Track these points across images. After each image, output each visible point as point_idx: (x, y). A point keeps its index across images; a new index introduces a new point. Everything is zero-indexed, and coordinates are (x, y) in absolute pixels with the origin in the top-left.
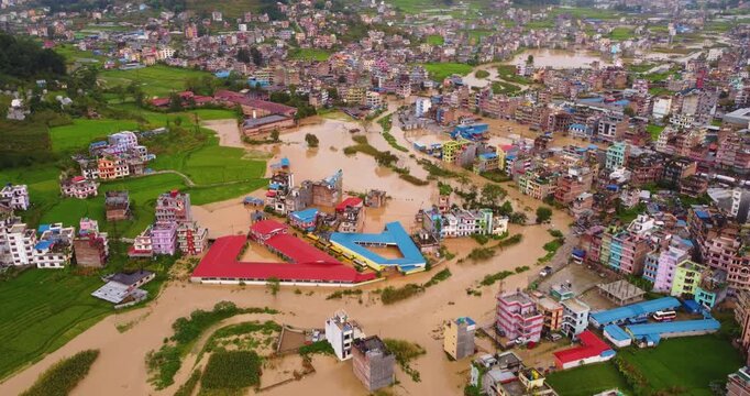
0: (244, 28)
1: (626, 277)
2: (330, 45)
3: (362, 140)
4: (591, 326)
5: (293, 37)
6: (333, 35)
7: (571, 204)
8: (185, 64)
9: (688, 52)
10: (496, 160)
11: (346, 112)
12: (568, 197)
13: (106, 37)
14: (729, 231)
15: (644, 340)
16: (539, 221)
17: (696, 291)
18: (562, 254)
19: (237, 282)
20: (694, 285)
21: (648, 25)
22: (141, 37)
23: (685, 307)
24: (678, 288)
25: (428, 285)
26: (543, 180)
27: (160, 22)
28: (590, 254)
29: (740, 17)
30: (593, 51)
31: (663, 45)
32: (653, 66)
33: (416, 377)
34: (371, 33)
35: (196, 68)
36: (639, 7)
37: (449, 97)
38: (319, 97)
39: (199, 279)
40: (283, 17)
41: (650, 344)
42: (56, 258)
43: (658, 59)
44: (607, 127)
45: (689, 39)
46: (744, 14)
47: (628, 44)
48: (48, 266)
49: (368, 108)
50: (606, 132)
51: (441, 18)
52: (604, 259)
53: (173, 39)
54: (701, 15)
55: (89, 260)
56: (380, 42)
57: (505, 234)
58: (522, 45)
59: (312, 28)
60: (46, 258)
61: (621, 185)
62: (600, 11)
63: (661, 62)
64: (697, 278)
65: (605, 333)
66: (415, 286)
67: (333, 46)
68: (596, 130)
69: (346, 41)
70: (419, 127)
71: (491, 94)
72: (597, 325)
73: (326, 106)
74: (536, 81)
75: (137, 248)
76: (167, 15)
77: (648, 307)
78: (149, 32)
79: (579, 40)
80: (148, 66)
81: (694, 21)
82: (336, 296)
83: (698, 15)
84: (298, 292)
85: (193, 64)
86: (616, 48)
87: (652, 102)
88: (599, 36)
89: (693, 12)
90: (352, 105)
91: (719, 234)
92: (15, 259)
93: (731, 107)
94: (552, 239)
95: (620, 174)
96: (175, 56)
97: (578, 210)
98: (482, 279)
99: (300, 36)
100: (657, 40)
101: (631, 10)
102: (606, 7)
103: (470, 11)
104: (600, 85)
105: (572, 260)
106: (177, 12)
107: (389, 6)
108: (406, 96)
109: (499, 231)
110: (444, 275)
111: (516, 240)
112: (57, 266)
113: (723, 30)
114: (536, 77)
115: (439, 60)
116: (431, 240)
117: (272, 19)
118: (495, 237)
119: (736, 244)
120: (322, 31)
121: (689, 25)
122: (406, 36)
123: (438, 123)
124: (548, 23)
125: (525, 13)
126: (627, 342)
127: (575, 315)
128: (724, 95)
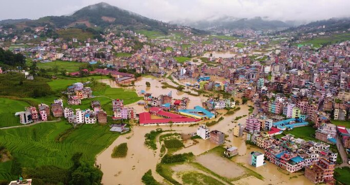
0: (88, 45)
1: (278, 115)
2: (130, 51)
3: (165, 84)
4: (273, 126)
5: (113, 48)
6: (130, 47)
7: (252, 98)
8: (71, 59)
9: (267, 51)
10: (220, 87)
11: (152, 75)
12: (250, 96)
13: (24, 49)
14: (304, 99)
15: (289, 128)
16: (243, 103)
17: (299, 116)
18: (255, 111)
19: (156, 125)
20: (299, 114)
21: (249, 42)
22: (41, 49)
23: (297, 120)
24: (294, 116)
25: (219, 121)
26: (240, 91)
27: (48, 43)
28: (265, 110)
29: (282, 38)
30: (232, 52)
31: (257, 49)
32: (257, 56)
33: (229, 141)
34: (145, 46)
35: (77, 61)
36: (243, 35)
37: (190, 68)
38: (140, 70)
39: (142, 124)
40: (104, 40)
41: (291, 129)
42: (93, 120)
43: (258, 54)
44: (253, 75)
45: (266, 46)
46: (283, 37)
47: (245, 49)
48: (89, 123)
49: (160, 73)
50: (253, 77)
51: (167, 40)
52: (269, 110)
53: (57, 50)
54: (267, 38)
55: (103, 121)
56: (149, 49)
57: (235, 107)
58: (205, 50)
59: (120, 44)
60: (89, 120)
61: (266, 91)
62: (228, 37)
63: (259, 55)
64: (299, 112)
65: (278, 128)
66: (215, 122)
67: (131, 52)
68: (249, 77)
69: (136, 49)
70: (184, 79)
71: (207, 66)
72: (275, 126)
73: (143, 73)
74: (217, 63)
75: (116, 117)
76: (50, 40)
77: (287, 121)
78: (45, 47)
79: (225, 48)
80: (53, 61)
81: (266, 40)
82: (191, 125)
83: (266, 38)
84: (178, 125)
85: (75, 60)
86: (241, 50)
87: (264, 68)
88: (233, 46)
89: (263, 37)
90: (154, 72)
91: (302, 101)
92: (78, 121)
93: (290, 69)
94: (249, 108)
95: (264, 88)
96: (64, 56)
97: (255, 100)
98: (235, 118)
99: (116, 48)
100: (255, 47)
101: (240, 36)
102: (229, 35)
103: (177, 38)
104: (242, 63)
105: (259, 112)
106: (54, 38)
107: (143, 35)
108: (172, 69)
109: (233, 106)
110: (221, 119)
111: (239, 109)
112: (93, 123)
113: (277, 44)
114: (217, 61)
115: (176, 56)
116: (212, 110)
117: (100, 41)
118: (232, 108)
119: (307, 103)
120: (124, 46)
121: (264, 42)
122: (159, 47)
123: (191, 77)
124: (210, 42)
125: (199, 38)
126: (285, 129)
127: (269, 123)
128: (286, 65)
